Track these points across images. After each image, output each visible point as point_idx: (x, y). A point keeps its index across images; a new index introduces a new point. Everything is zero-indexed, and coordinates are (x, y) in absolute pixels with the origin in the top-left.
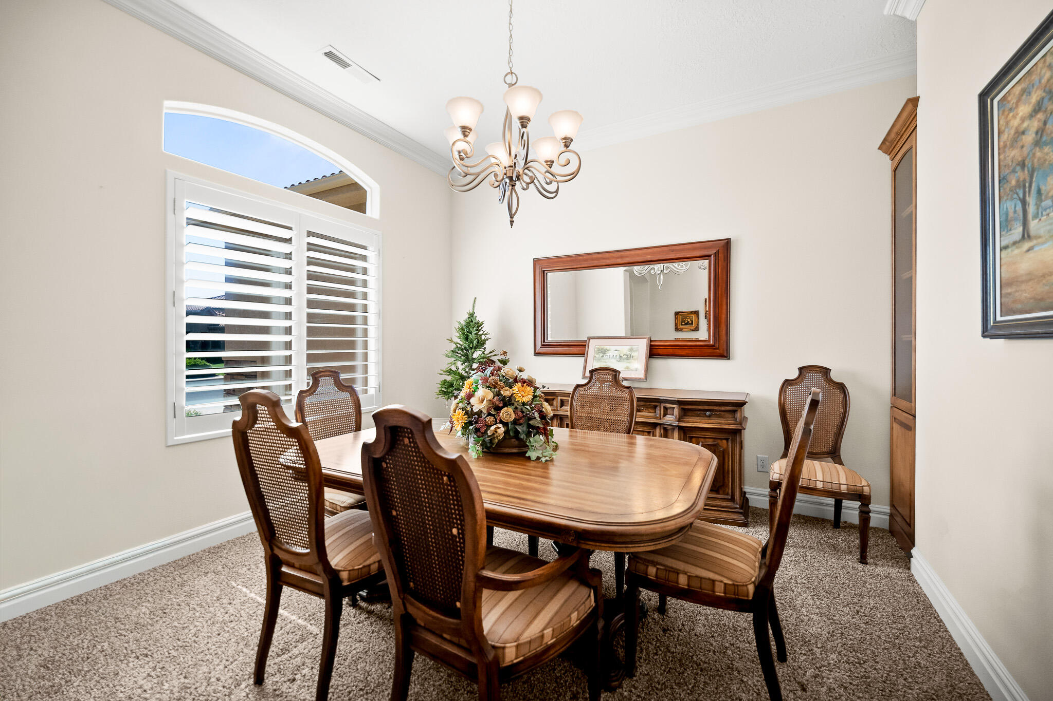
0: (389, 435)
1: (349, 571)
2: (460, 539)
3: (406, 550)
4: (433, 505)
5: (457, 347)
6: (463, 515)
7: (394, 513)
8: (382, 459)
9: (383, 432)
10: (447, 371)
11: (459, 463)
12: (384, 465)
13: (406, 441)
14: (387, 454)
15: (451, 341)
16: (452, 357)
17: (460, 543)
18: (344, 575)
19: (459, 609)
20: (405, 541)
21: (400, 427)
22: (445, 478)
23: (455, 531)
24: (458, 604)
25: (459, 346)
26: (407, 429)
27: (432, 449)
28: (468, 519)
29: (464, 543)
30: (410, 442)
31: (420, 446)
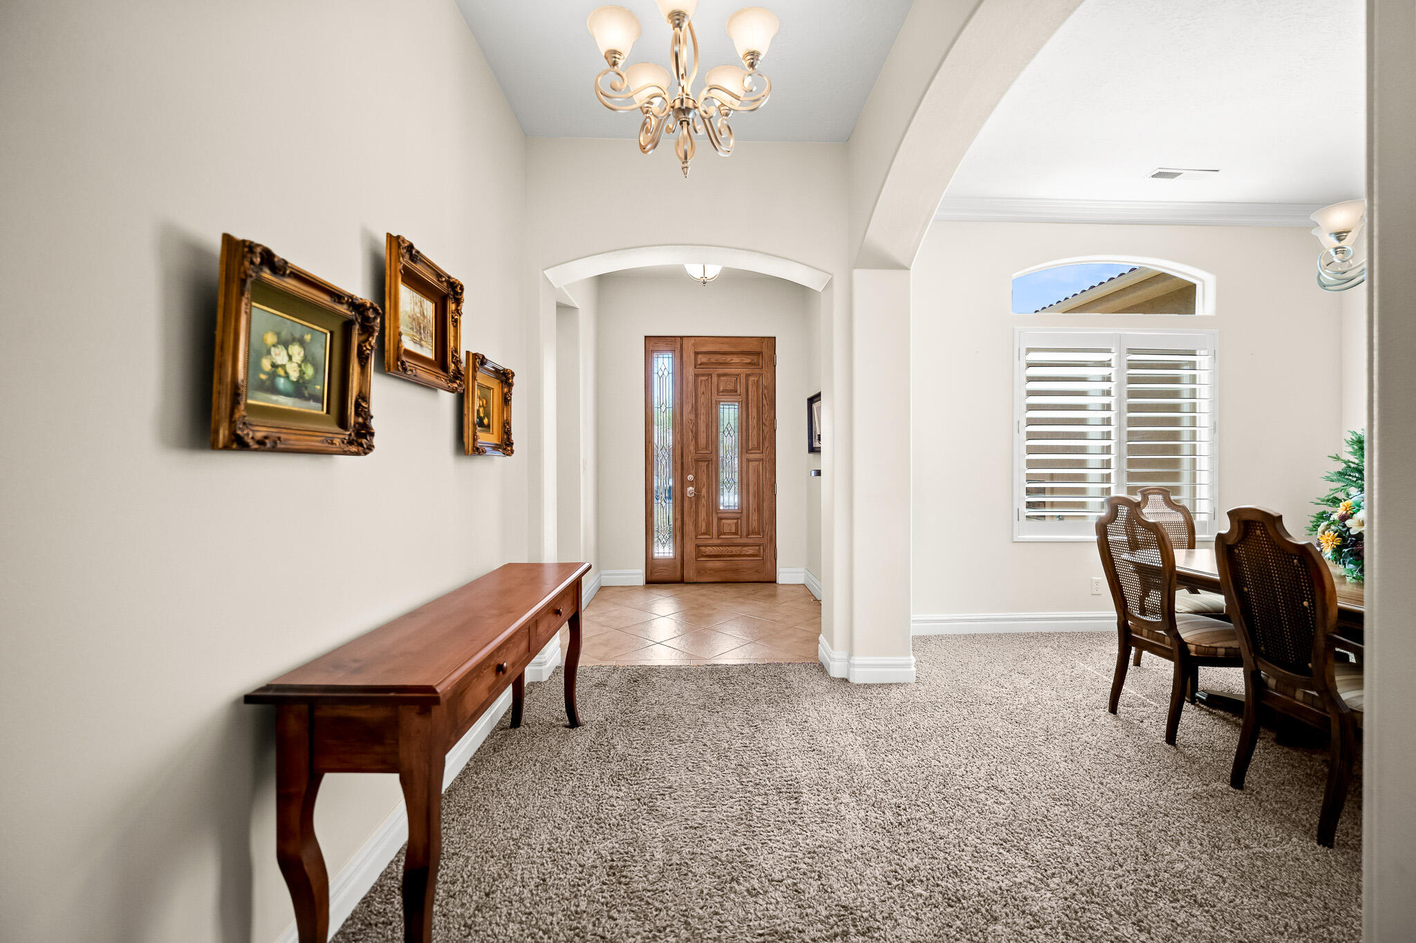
0: (1242, 527)
1: (1197, 645)
2: (1311, 610)
3: (1257, 620)
4: (1284, 582)
5: (1350, 467)
6: (1314, 591)
7: (1246, 589)
8: (1236, 546)
9: (1236, 524)
10: (1328, 501)
11: (1309, 548)
12: (1236, 551)
13: (1258, 532)
14: (1239, 542)
15: (1337, 458)
16: (1339, 480)
17: (1312, 614)
18: (1192, 647)
19: (1311, 669)
20: (1256, 613)
21: (1252, 521)
22: (1295, 561)
23: (1306, 603)
24: (1310, 665)
25: (1352, 465)
26: (1259, 523)
27: (1280, 536)
28: (1318, 593)
29: (1315, 614)
30: (1262, 534)
31: (1271, 534)
